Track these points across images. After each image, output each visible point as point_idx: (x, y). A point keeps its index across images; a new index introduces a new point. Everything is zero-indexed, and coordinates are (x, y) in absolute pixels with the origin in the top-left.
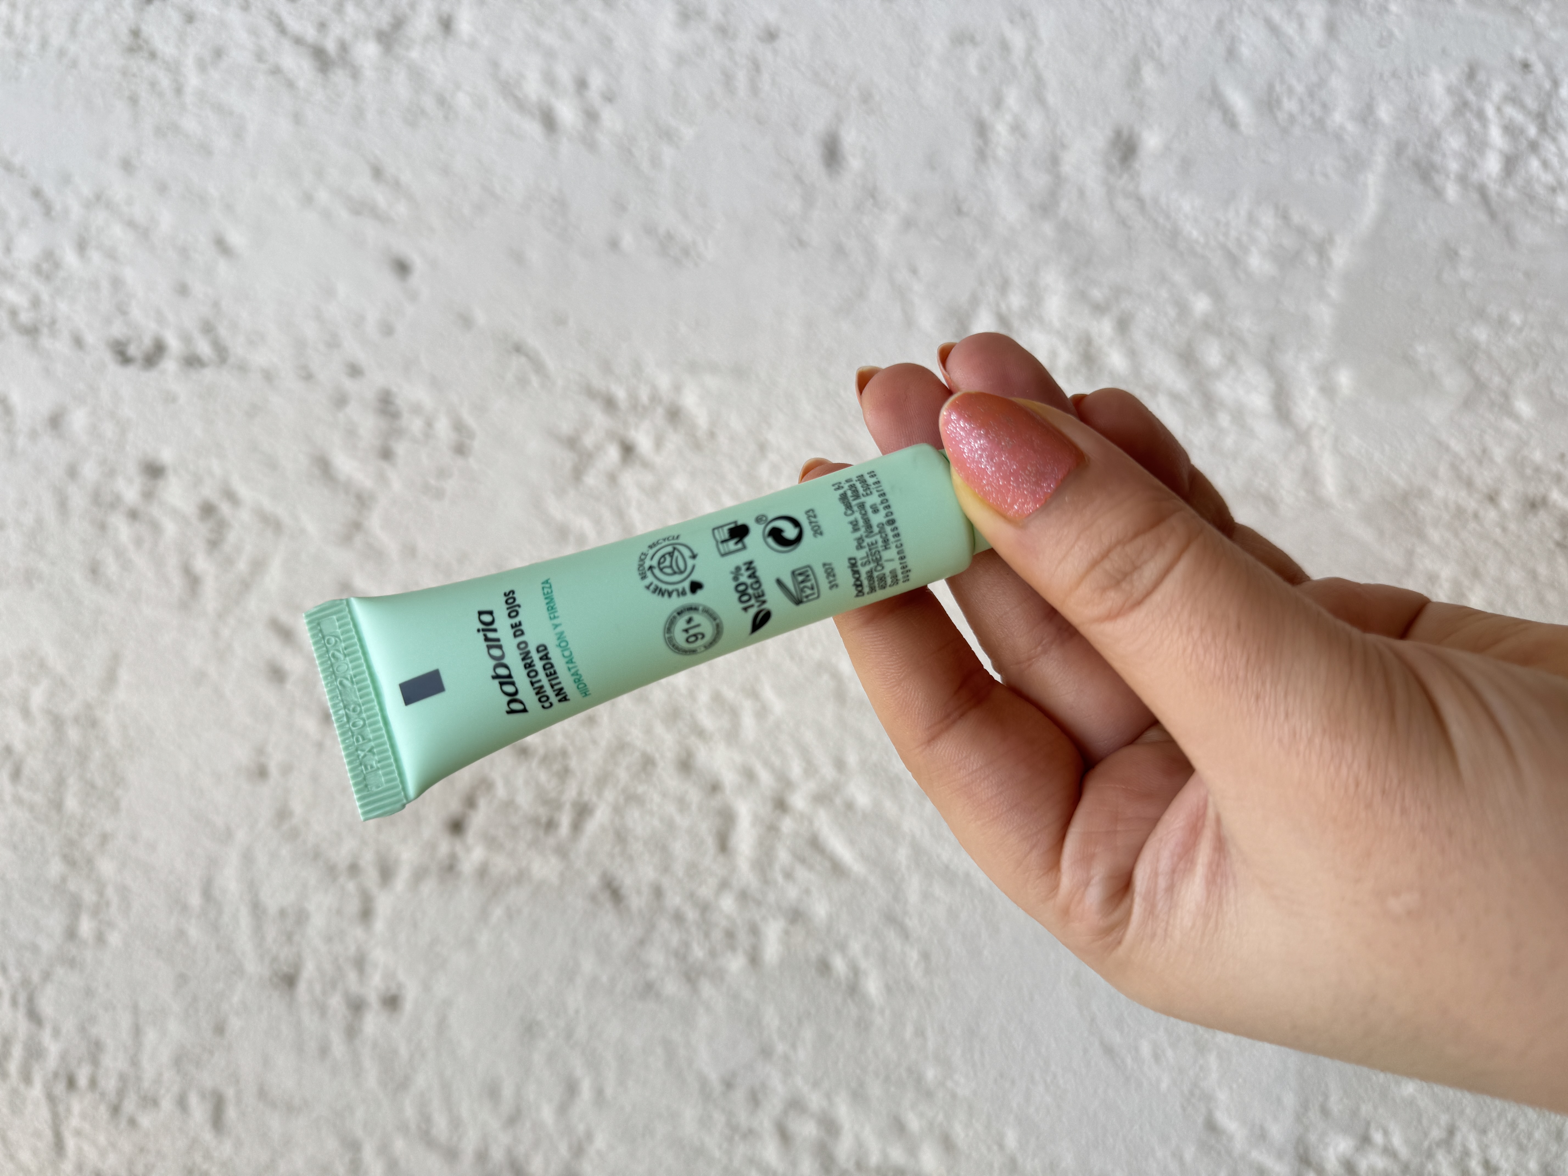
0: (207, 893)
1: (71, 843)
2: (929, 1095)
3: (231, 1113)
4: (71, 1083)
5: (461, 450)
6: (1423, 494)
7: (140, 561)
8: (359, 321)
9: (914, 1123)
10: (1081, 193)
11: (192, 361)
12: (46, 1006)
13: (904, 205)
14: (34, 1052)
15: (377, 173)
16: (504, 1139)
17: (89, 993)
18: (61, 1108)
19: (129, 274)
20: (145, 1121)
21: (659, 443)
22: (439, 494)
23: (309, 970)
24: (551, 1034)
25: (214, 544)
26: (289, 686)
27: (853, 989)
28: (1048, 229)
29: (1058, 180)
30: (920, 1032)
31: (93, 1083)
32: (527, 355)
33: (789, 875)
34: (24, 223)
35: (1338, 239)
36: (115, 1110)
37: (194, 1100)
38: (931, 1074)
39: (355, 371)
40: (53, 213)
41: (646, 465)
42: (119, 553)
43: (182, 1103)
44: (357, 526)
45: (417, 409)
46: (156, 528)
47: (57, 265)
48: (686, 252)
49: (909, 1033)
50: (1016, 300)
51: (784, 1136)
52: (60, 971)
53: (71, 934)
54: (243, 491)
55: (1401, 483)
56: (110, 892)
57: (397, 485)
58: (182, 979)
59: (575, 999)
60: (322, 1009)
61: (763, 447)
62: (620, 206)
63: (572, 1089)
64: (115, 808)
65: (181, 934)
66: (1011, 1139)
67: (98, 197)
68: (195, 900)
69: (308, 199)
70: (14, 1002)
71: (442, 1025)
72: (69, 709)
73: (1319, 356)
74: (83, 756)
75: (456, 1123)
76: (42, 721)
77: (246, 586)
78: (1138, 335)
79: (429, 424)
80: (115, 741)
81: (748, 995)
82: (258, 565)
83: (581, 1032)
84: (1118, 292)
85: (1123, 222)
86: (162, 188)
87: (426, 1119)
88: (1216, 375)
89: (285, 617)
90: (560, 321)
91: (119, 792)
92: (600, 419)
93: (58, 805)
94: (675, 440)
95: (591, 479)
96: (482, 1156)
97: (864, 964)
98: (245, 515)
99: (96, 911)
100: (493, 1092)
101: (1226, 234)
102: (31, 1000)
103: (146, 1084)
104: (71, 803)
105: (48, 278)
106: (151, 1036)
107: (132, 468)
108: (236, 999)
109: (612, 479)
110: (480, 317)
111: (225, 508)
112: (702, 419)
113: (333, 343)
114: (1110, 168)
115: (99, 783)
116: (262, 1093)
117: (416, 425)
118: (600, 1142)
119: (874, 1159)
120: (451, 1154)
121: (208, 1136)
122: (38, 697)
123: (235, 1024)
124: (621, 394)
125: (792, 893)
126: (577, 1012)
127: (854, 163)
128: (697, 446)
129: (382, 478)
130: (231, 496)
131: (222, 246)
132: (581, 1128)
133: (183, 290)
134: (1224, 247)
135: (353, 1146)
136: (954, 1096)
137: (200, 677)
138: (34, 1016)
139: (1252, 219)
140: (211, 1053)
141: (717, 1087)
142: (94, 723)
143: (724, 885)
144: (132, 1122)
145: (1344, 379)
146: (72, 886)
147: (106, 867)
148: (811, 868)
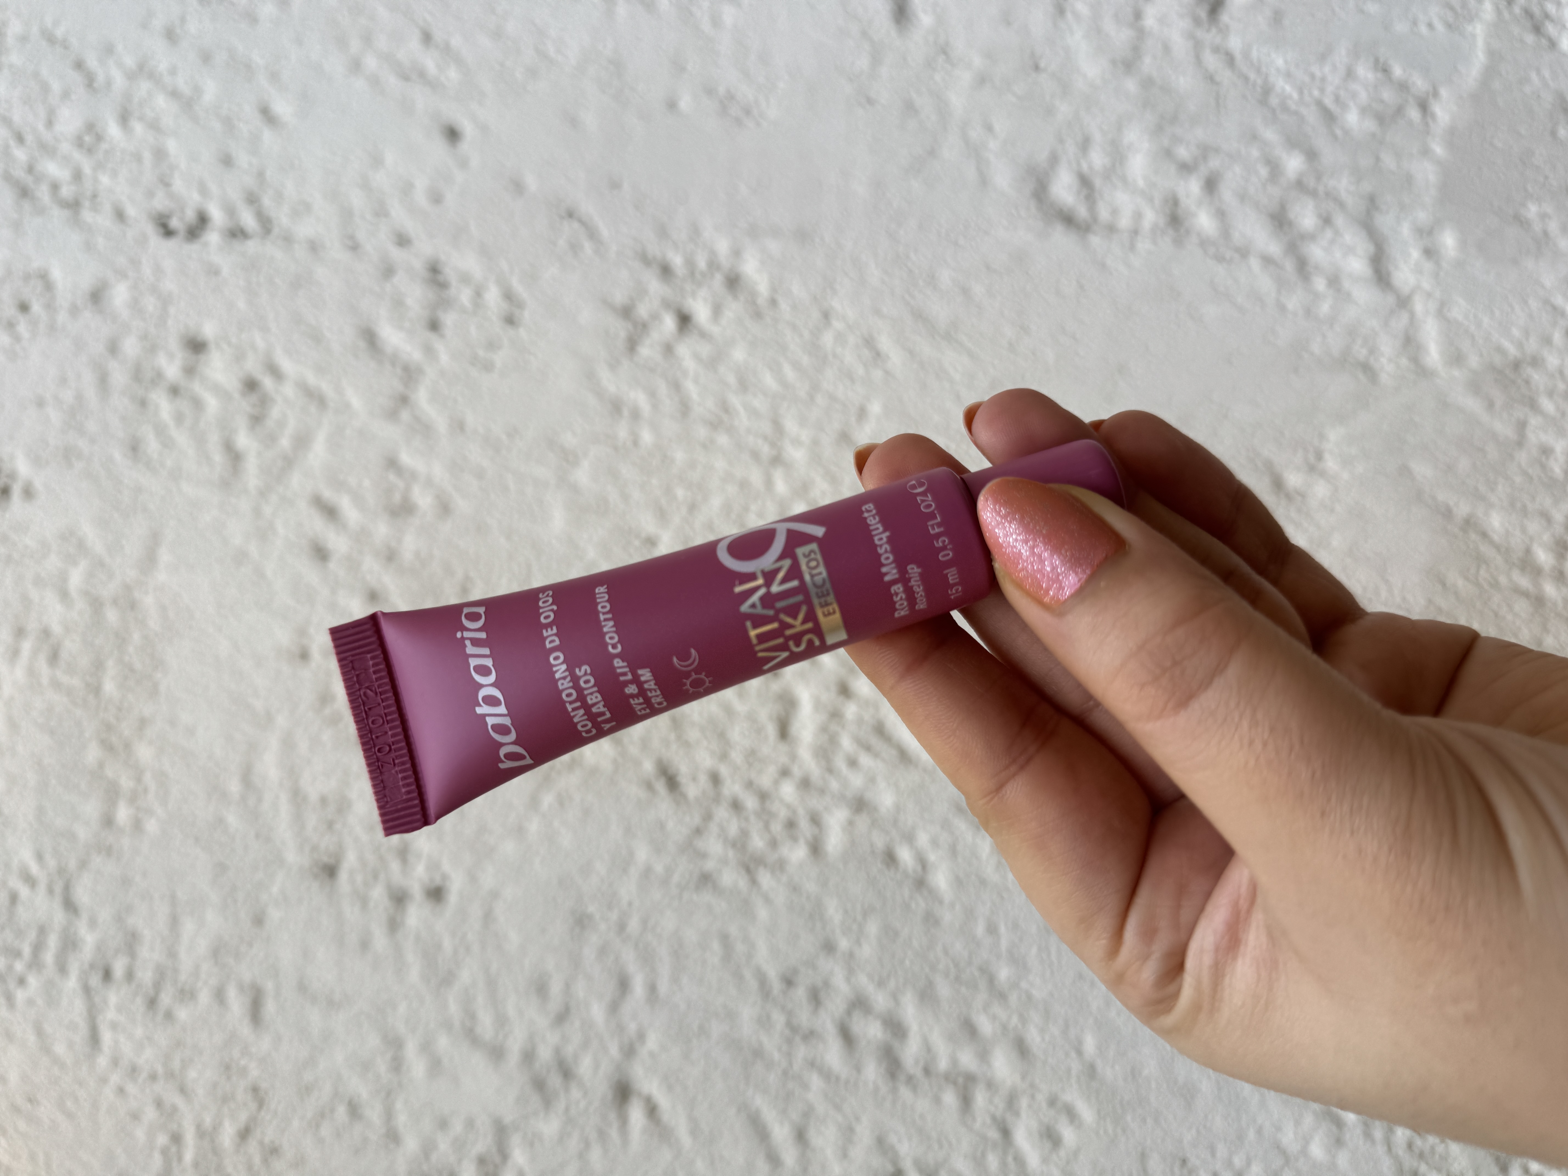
0: (247, 778)
1: (109, 727)
2: (1002, 996)
3: (270, 1007)
4: (107, 975)
5: (510, 321)
6: (1536, 362)
7: (181, 438)
8: (407, 189)
9: (985, 1026)
10: (1167, 49)
11: (236, 233)
12: (82, 895)
13: (978, 61)
14: (70, 943)
15: (427, 38)
16: (552, 1038)
17: (126, 882)
18: (97, 1000)
19: (172, 146)
20: (183, 1014)
21: (717, 311)
22: (488, 367)
23: (351, 859)
24: (603, 927)
25: (256, 420)
26: (332, 565)
27: (920, 883)
28: (1131, 85)
29: (1141, 33)
30: (992, 930)
31: (130, 975)
32: (580, 221)
33: (853, 763)
34: (66, 95)
35: (1444, 92)
36: (152, 1003)
37: (232, 993)
38: (1004, 973)
39: (403, 241)
40: (95, 85)
41: (704, 335)
42: (161, 431)
43: (220, 995)
44: (404, 400)
45: (465, 278)
46: (198, 404)
47: (99, 138)
48: (748, 112)
49: (980, 930)
50: (1097, 159)
51: (847, 1036)
52: (97, 860)
53: (108, 821)
54: (286, 365)
55: (1512, 350)
56: (148, 778)
57: (444, 358)
58: (221, 868)
59: (628, 889)
60: (364, 901)
61: (826, 316)
62: (678, 67)
63: (624, 985)
64: (154, 692)
65: (220, 821)
66: (1090, 1044)
67: (141, 67)
68: (234, 787)
69: (356, 66)
70: (50, 891)
71: (488, 917)
72: (108, 590)
73: (1422, 216)
74: (121, 640)
75: (501, 1021)
76: (80, 604)
77: (289, 462)
78: (1227, 194)
79: (478, 294)
80: (154, 623)
81: (811, 887)
82: (302, 441)
83: (634, 925)
84: (1205, 151)
85: (1211, 79)
86: (206, 58)
87: (471, 1015)
88: (1312, 237)
89: (328, 494)
90: (615, 185)
91: (159, 675)
92: (655, 286)
93: (96, 690)
94: (733, 309)
95: (647, 350)
96: (528, 1056)
97: (932, 857)
98: (289, 390)
99: (133, 799)
100: (541, 989)
101: (1322, 90)
102: (67, 889)
103: (183, 977)
104: (109, 687)
105: (90, 151)
106: (188, 927)
107: (173, 343)
108: (275, 890)
109: (668, 349)
110: (532, 183)
111: (268, 382)
112: (763, 287)
113: (381, 212)
114: (1197, 21)
115: (138, 666)
116: (302, 987)
117: (465, 296)
118: (652, 1042)
119: (943, 1064)
120: (497, 1053)
121: (245, 1030)
122: (76, 578)
123: (275, 914)
124: (677, 261)
125: (856, 781)
126: (630, 904)
127: (925, 19)
128: (758, 315)
129: (429, 351)
130: (275, 371)
131: (267, 114)
132: (632, 1027)
133: (227, 161)
134: (1320, 104)
135: (395, 1044)
136: (1029, 997)
137: (241, 557)
138: (70, 906)
139: (1350, 74)
140: (250, 945)
141: (777, 986)
142: (133, 605)
143: (785, 773)
144: (169, 1016)
145: (1449, 241)
146: (109, 773)
147: (144, 753)
148: (876, 755)
